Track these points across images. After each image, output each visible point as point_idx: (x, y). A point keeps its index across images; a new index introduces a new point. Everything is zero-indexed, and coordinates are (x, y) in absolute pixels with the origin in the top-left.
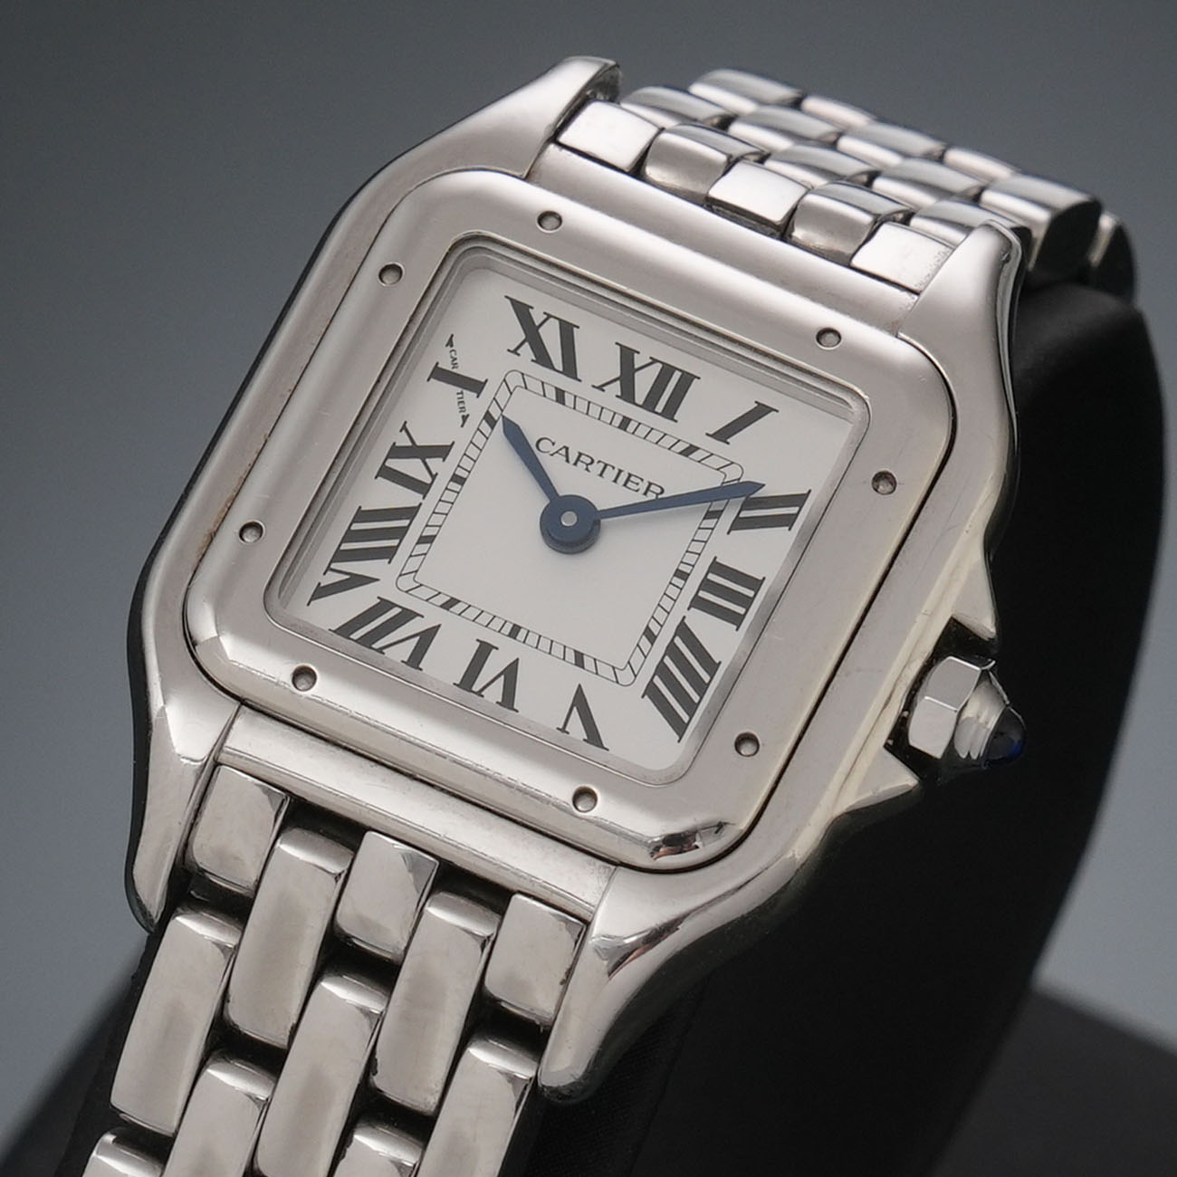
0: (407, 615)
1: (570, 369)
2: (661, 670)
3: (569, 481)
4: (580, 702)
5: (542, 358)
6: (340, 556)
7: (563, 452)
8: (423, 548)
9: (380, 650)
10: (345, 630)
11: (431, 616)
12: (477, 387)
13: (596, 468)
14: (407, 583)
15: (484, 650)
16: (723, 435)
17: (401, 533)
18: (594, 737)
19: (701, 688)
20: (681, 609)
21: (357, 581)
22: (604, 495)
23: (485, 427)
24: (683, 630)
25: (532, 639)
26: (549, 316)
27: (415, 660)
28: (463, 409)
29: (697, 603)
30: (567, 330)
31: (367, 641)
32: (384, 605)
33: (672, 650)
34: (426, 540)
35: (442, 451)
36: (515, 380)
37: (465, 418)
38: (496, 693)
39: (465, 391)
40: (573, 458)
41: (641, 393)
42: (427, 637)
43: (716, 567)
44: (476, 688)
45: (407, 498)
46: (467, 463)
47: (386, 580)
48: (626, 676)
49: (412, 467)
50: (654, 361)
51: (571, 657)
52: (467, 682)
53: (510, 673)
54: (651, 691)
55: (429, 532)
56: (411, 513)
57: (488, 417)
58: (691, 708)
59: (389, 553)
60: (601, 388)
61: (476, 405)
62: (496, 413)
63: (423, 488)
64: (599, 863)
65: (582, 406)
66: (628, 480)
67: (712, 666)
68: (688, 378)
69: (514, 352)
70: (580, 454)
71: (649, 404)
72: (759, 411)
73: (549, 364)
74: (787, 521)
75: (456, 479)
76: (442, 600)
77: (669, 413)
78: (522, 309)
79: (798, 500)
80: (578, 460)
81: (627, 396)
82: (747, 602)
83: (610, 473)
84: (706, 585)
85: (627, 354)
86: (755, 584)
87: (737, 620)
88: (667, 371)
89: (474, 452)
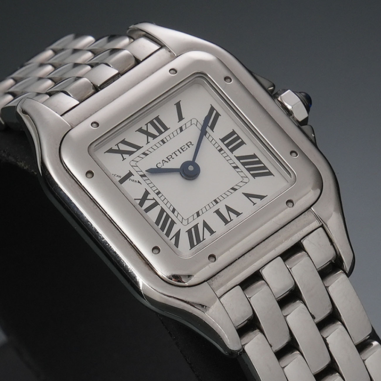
0: (196, 227)
1: (138, 148)
2: (249, 170)
3: (176, 163)
4: (248, 195)
5: (130, 153)
6: (167, 235)
7: (164, 162)
8: (176, 213)
9: (204, 239)
10: (192, 246)
11: (199, 221)
12: (130, 174)
13: (174, 156)
14: (185, 222)
15: (218, 212)
16: (181, 118)
17: (168, 216)
18: (261, 197)
19: (260, 162)
20: (232, 156)
21: (178, 235)
22: (187, 156)
23: (145, 178)
24: (239, 158)
25: (221, 198)
26: (117, 145)
27: (212, 232)
28: (136, 181)
29: (232, 150)
30: (124, 142)
31: (199, 241)
32: (189, 232)
33: (244, 164)
34: (174, 211)
35: (147, 193)
36: (133, 163)
37: (139, 182)
38: (233, 216)
39: (130, 178)
40: (167, 160)
41: (156, 133)
42: (205, 225)
43: (223, 140)
44: (229, 220)
45: (157, 210)
46: (154, 189)
47: (181, 227)
48: (246, 180)
49: (147, 204)
50: (147, 124)
51: (232, 191)
52: (226, 222)
53: (229, 209)
54: (254, 176)
55: (172, 209)
56: (162, 211)
57: (142, 176)
58: (265, 168)
59: (173, 223)
60: (148, 142)
61: (136, 177)
62: (141, 173)
63: (156, 204)
65: (151, 150)
66: (182, 149)
67: (254, 156)
68: (157, 119)
69: (124, 159)
70: (167, 158)
71: (161, 133)
72: (178, 105)
73: (133, 152)
74: (218, 115)
75: (158, 193)
76: (196, 216)
77: (166, 129)
78: (111, 151)
79: (212, 109)
80: (169, 159)
81: (154, 137)
82: (238, 138)
83: (178, 153)
84: (227, 145)
85: (141, 130)
86: (233, 133)
87: (242, 143)
88: (152, 122)
89: (151, 185)
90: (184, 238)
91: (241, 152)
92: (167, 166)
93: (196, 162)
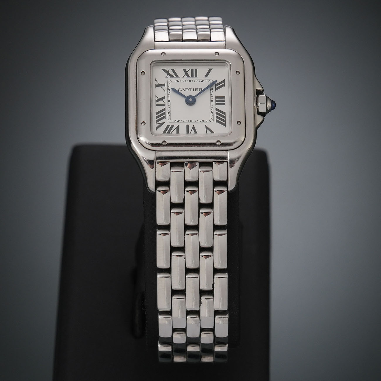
0: (173, 126)
1: (177, 76)
2: (217, 117)
3: (187, 94)
4: (207, 128)
5: (172, 76)
6: (157, 121)
7: (183, 90)
8: (169, 114)
9: (171, 133)
10: (164, 132)
11: (176, 124)
12: (164, 85)
13: (189, 90)
14: (170, 121)
15: (188, 126)
16: (206, 76)
17: (164, 113)
18: (212, 132)
19: (225, 117)
20: (215, 106)
21: (162, 124)
22: (194, 94)
23: (169, 91)
24: (217, 109)
25: (194, 121)
26: (169, 69)
27: (178, 132)
28: (164, 90)
29: (217, 104)
30: (173, 70)
31: (169, 132)
32: (168, 126)
33: (217, 113)
35: (164, 98)
36: (169, 82)
37: (165, 91)
38: (193, 132)
39: (162, 87)
40: (185, 90)
41: (190, 75)
42: (178, 128)
43: (216, 97)
44: (190, 132)
45: (163, 107)
46: (169, 98)
47: (166, 122)
48: (212, 121)
49: (161, 102)
50: (189, 69)
51: (202, 121)
52: (188, 132)
53: (194, 128)
54: (217, 121)
55: (169, 111)
56: (164, 109)
58: (225, 121)
59: (164, 117)
60: (183, 77)
61: (165, 88)
62: (169, 88)
63: (164, 105)
64: (225, 151)
65: (182, 81)
66: (195, 90)
67: (224, 113)
68: (196, 70)
69: (167, 77)
70: (186, 89)
71: (192, 76)
72: (210, 70)
73: (173, 77)
74: (224, 85)
75: (169, 101)
76: (177, 121)
77: (196, 76)
78: (164, 70)
79: (224, 81)
80: (186, 90)
81: (188, 76)
82: (224, 101)
83: (192, 90)
84: (216, 101)
85: (185, 70)
86: (224, 97)
87: (224, 104)
88: (192, 70)
89: (169, 96)
90: (163, 127)
91: (220, 107)
92: (183, 92)
93: (196, 98)
